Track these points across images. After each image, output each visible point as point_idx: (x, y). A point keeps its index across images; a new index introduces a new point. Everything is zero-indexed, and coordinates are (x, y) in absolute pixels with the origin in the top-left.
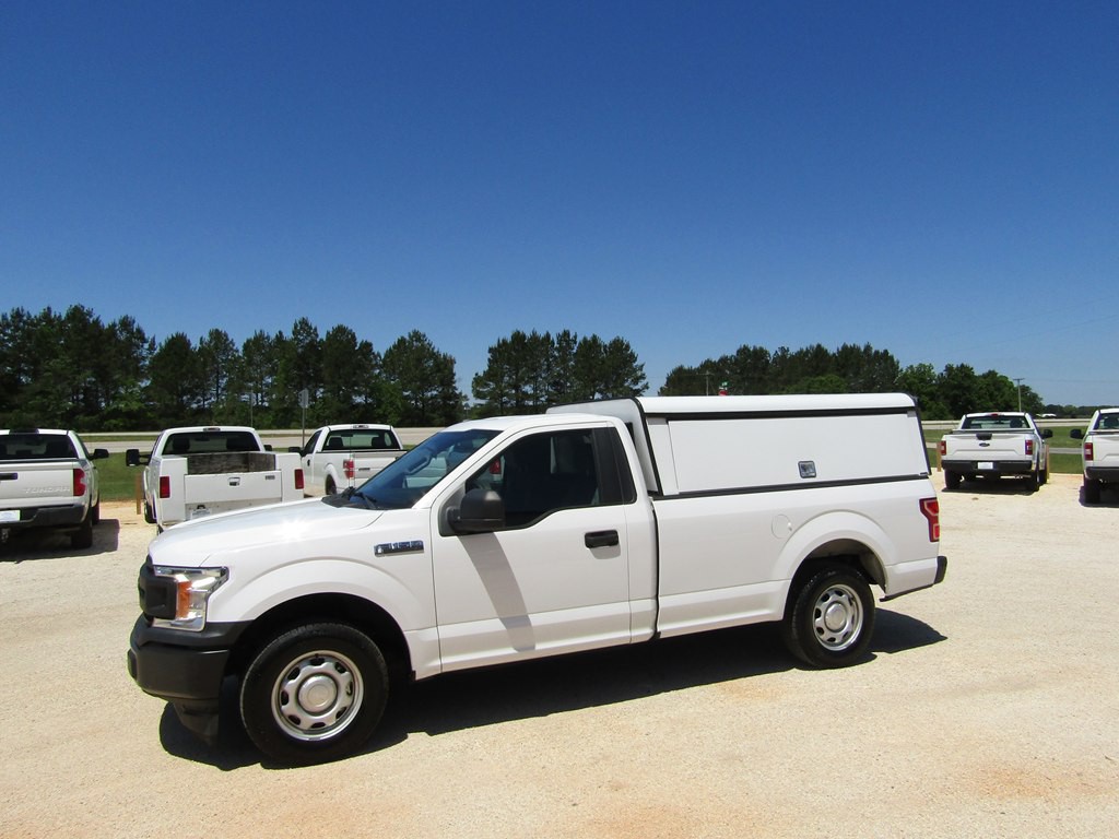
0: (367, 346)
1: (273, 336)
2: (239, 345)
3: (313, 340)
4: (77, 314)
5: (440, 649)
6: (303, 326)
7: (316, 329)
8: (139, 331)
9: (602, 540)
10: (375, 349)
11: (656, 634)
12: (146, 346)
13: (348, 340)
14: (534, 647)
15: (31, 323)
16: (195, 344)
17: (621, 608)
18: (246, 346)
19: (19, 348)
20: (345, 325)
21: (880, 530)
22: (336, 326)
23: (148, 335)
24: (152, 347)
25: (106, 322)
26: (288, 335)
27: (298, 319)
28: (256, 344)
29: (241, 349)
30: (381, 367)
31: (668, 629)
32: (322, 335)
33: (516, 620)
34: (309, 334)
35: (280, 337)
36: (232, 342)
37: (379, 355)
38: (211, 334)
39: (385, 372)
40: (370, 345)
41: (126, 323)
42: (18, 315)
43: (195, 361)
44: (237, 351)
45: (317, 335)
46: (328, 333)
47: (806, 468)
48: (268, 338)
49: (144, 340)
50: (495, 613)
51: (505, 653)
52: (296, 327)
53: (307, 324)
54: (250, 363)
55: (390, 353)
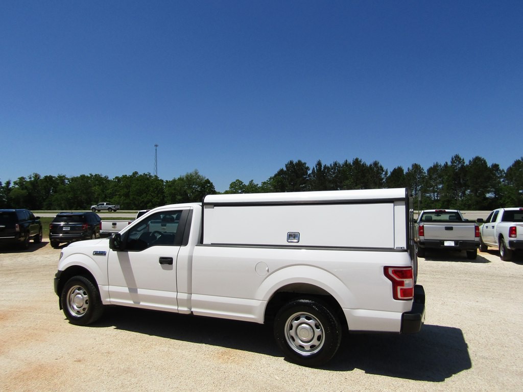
0: (496, 167)
1: (443, 165)
2: (425, 170)
3: (463, 166)
4: (357, 162)
5: (110, 294)
6: (457, 158)
7: (463, 160)
8: (381, 167)
9: (166, 261)
10: (501, 168)
11: (192, 312)
12: (384, 173)
13: (482, 164)
14: (139, 303)
15: (339, 167)
16: (405, 171)
17: (173, 295)
18: (429, 171)
19: (336, 177)
20: (480, 156)
21: (342, 283)
22: (474, 157)
23: (385, 169)
24: (386, 173)
25: (368, 164)
26: (449, 164)
27: (454, 155)
28: (434, 170)
29: (426, 172)
30: (504, 177)
31: (197, 311)
32: (467, 163)
33: (133, 290)
34: (460, 162)
35: (446, 164)
36: (422, 169)
37: (503, 171)
38: (413, 166)
39: (507, 180)
40: (498, 165)
41: (376, 164)
42: (335, 164)
43: (404, 179)
44: (425, 173)
45: (464, 163)
46: (470, 161)
47: (292, 236)
48: (440, 166)
49: (383, 171)
50: (126, 285)
51: (129, 302)
52: (452, 159)
53: (458, 157)
54: (430, 178)
55: (510, 169)
